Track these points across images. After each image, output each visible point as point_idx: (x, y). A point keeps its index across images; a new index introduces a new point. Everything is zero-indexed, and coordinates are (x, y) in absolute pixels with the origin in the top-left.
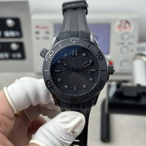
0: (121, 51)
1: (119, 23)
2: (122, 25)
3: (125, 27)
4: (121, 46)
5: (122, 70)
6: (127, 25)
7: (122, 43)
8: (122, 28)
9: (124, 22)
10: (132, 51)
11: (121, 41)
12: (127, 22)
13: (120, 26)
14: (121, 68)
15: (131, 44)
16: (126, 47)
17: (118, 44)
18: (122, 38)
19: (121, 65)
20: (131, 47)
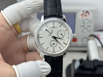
0: (83, 31)
1: (82, 13)
2: (84, 14)
3: (86, 15)
4: (83, 28)
5: (83, 44)
6: (87, 14)
7: (84, 26)
8: (84, 16)
9: (85, 12)
10: (90, 31)
11: (83, 24)
12: (87, 12)
13: (82, 15)
14: (83, 43)
15: (89, 26)
16: (86, 28)
17: (81, 26)
18: (83, 22)
19: (82, 40)
20: (89, 28)
